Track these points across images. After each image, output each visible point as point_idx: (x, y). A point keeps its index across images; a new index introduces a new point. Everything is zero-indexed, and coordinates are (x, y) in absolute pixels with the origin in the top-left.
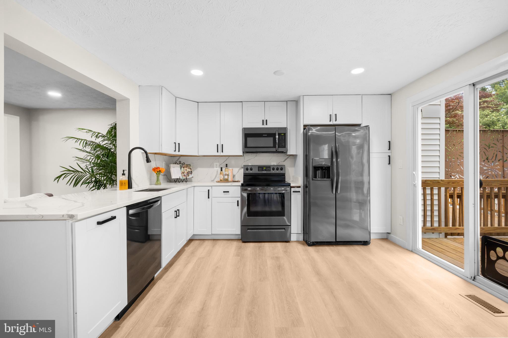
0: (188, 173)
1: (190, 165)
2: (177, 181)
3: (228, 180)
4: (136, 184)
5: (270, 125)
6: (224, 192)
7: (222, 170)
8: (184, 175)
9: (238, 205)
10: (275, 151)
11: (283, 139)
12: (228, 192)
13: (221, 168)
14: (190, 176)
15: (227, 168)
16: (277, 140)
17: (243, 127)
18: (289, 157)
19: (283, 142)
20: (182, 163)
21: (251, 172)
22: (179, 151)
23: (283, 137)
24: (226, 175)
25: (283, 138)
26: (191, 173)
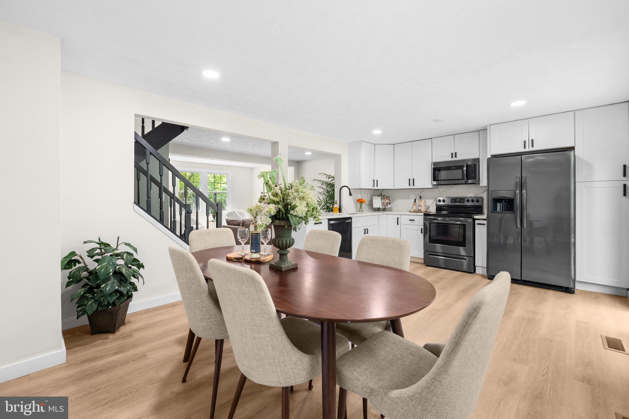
0: (387, 203)
1: (390, 197)
2: (378, 210)
3: (421, 211)
4: (345, 210)
5: (459, 158)
6: (410, 220)
7: (415, 201)
8: (384, 206)
9: (422, 233)
10: (465, 183)
12: (414, 220)
14: (389, 206)
15: (420, 199)
16: (465, 171)
17: (433, 161)
19: (473, 173)
20: (383, 195)
21: (443, 203)
22: (377, 186)
24: (419, 206)
25: (473, 169)
26: (390, 204)
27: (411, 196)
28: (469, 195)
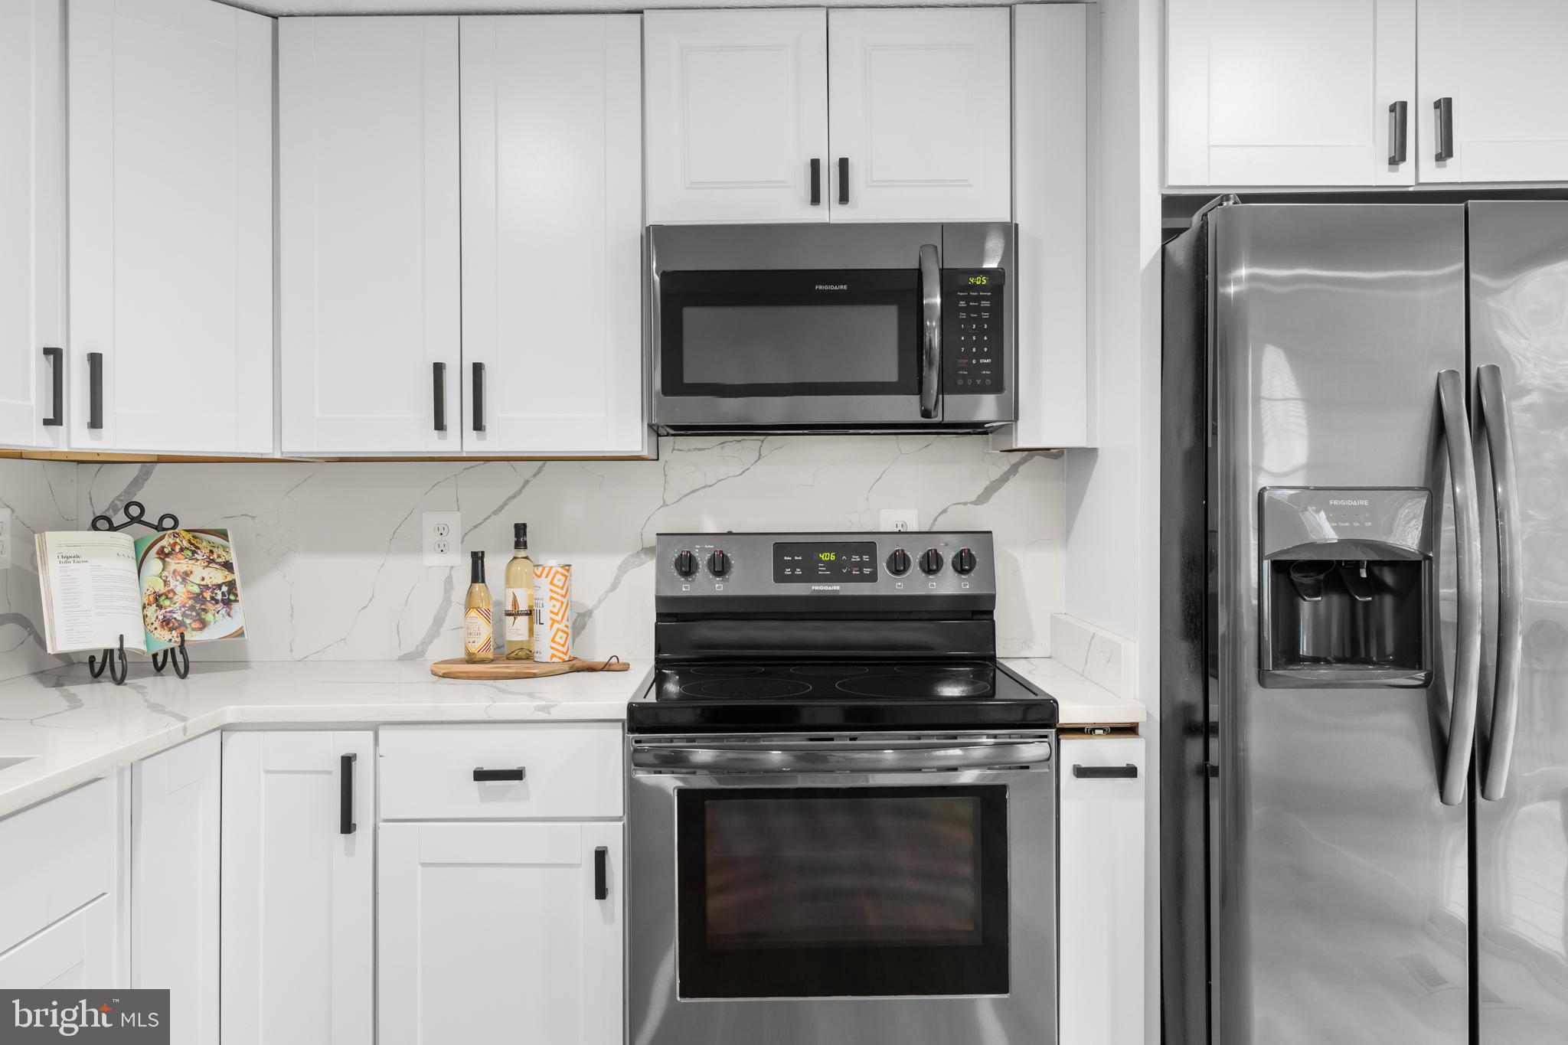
0: (199, 598)
1: (223, 534)
3: (529, 657)
6: (480, 775)
7: (478, 575)
8: (166, 622)
9: (601, 892)
10: (918, 418)
11: (985, 315)
12: (517, 775)
13: (478, 558)
14: (220, 626)
15: (522, 553)
16: (932, 324)
17: (650, 222)
18: (1022, 468)
19: (980, 344)
20: (151, 517)
21: (718, 588)
22: (96, 422)
23: (985, 304)
24: (514, 614)
26: (227, 603)
27: (430, 521)
28: (889, 519)
